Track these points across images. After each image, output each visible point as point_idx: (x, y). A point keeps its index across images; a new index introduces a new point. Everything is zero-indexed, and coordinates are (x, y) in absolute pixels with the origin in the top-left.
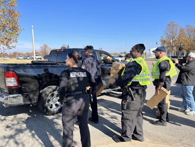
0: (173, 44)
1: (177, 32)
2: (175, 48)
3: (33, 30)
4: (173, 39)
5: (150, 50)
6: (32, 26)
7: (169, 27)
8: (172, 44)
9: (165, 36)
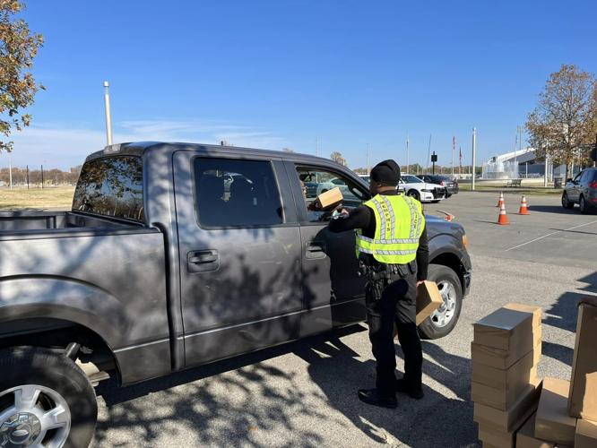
0: (570, 138)
1: (585, 99)
2: (578, 153)
3: (107, 97)
4: (572, 122)
5: (494, 158)
6: (106, 84)
7: (557, 83)
8: (567, 139)
9: (542, 112)
